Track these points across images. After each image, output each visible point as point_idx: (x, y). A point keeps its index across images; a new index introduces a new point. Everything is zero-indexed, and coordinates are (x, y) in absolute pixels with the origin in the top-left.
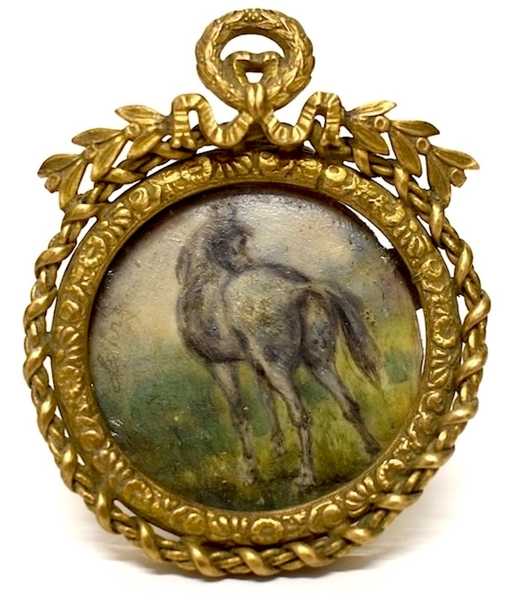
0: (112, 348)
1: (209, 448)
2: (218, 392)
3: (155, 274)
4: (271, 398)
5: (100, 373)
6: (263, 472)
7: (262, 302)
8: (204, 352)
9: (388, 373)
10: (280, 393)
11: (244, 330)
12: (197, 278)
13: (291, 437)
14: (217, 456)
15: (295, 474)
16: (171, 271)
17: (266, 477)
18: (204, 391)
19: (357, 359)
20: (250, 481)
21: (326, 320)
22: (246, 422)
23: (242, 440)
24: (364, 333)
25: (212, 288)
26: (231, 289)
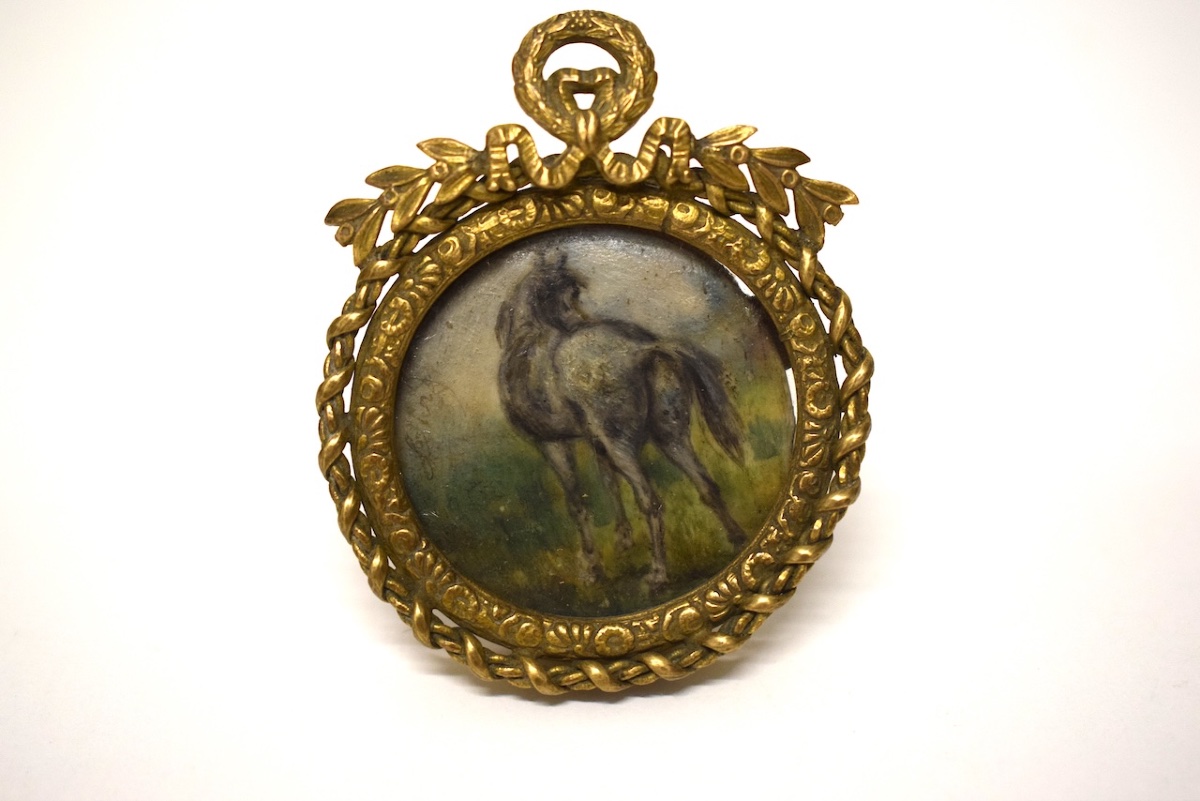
0: (420, 426)
1: (543, 542)
2: (551, 474)
3: (471, 336)
4: (615, 482)
5: (409, 457)
6: (607, 569)
7: (600, 367)
8: (533, 428)
9: (753, 448)
10: (625, 476)
11: (579, 401)
12: (521, 340)
13: (640, 527)
14: (552, 551)
15: (646, 570)
16: (489, 333)
17: (610, 575)
18: (535, 475)
19: (715, 432)
20: (592, 580)
21: (678, 386)
22: (585, 511)
23: (581, 531)
24: (724, 399)
25: (540, 352)
26: (563, 352)
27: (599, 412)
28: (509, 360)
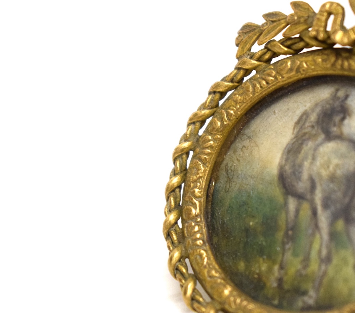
0: (236, 161)
1: (261, 252)
2: (283, 216)
3: (282, 123)
4: (313, 235)
5: (222, 174)
6: (286, 282)
7: (336, 165)
8: (287, 185)
11: (317, 180)
12: (305, 134)
13: (314, 266)
14: (264, 259)
15: (305, 293)
16: (292, 123)
17: (286, 287)
18: (276, 212)
22: (290, 244)
23: (283, 254)
25: (310, 144)
26: (322, 149)
27: (324, 191)
28: (293, 143)
